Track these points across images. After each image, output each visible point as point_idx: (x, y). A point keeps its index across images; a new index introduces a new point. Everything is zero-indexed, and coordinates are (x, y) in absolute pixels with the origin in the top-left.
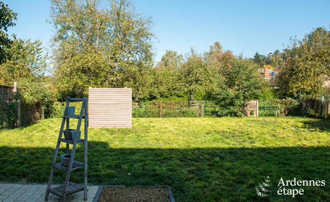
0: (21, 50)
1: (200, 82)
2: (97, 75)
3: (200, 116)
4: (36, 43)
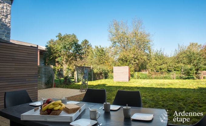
2: (127, 61)
3: (173, 79)
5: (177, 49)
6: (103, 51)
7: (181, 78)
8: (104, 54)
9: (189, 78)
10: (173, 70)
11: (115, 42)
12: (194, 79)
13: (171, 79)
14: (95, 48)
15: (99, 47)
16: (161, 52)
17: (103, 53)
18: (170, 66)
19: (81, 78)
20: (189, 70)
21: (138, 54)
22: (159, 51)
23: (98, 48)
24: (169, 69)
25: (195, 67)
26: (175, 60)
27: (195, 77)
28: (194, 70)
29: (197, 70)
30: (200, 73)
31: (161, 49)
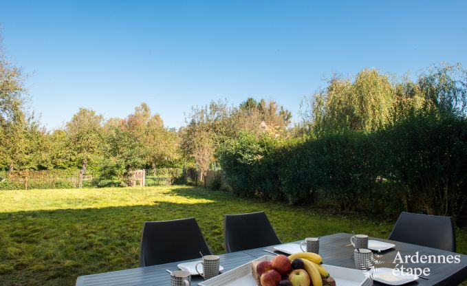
3: (78, 187)
9: (109, 185)
10: (51, 167)
12: (119, 186)
13: (72, 187)
16: (31, 121)
20: (115, 168)
24: (42, 164)
25: (126, 161)
26: (72, 144)
27: (123, 183)
28: (123, 167)
29: (128, 167)
30: (131, 175)
31: (33, 113)
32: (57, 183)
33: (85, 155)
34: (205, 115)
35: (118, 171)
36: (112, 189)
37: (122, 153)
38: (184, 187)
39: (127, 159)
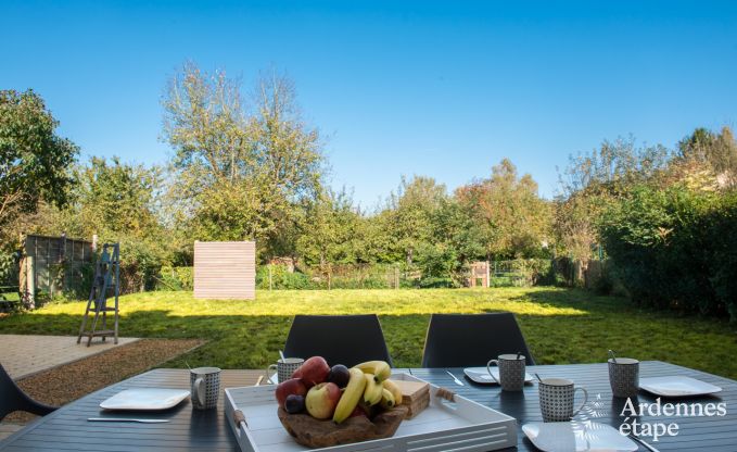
0: (127, 185)
1: (416, 234)
2: (233, 225)
3: (393, 287)
4: (153, 170)
5: (396, 194)
6: (125, 179)
7: (416, 284)
8: (131, 193)
9: (436, 285)
10: (374, 261)
11: (188, 150)
12: (450, 287)
13: (386, 287)
14: (90, 166)
15: (110, 164)
16: (343, 199)
17: (125, 189)
18: (374, 246)
19: (48, 288)
20: (442, 260)
21: (277, 201)
22: (337, 196)
23: (103, 165)
25: (458, 249)
26: (390, 227)
27: (455, 282)
28: (454, 257)
29: (462, 258)
30: (467, 270)
31: (344, 188)
32: (367, 282)
33: (408, 241)
34: (593, 168)
35: (446, 264)
36: (441, 291)
37: (451, 236)
38: (552, 289)
39: (460, 246)
